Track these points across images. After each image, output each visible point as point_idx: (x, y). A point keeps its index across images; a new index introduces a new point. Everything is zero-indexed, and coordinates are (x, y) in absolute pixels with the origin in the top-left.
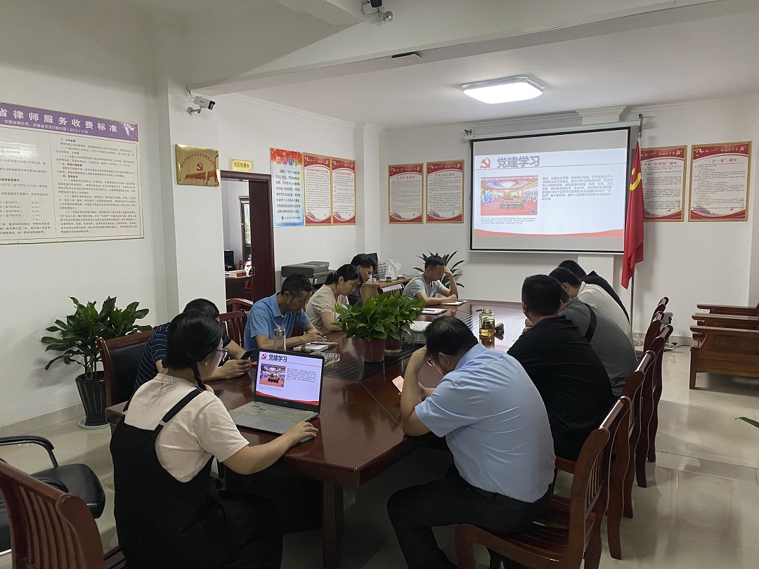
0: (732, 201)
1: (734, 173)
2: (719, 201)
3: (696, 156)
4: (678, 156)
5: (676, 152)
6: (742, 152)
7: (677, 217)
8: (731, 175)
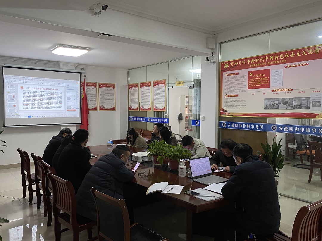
1: (111, 94)
2: (107, 104)
3: (100, 87)
5: (93, 85)
6: (113, 87)
7: (95, 109)
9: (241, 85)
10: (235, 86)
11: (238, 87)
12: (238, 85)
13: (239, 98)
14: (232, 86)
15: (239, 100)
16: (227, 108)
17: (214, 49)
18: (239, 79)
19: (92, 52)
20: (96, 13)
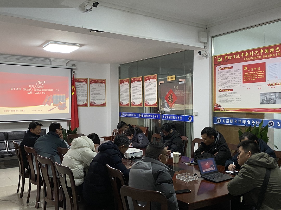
0: (102, 99)
1: (102, 90)
2: (98, 99)
3: (91, 83)
4: (85, 82)
5: (84, 81)
6: (103, 83)
7: (86, 105)
8: (101, 91)
9: (235, 79)
10: (230, 80)
11: (232, 81)
12: (232, 79)
13: (234, 93)
14: (226, 80)
15: (234, 94)
16: (221, 103)
17: (206, 43)
18: (233, 73)
19: (83, 48)
20: (87, 10)
